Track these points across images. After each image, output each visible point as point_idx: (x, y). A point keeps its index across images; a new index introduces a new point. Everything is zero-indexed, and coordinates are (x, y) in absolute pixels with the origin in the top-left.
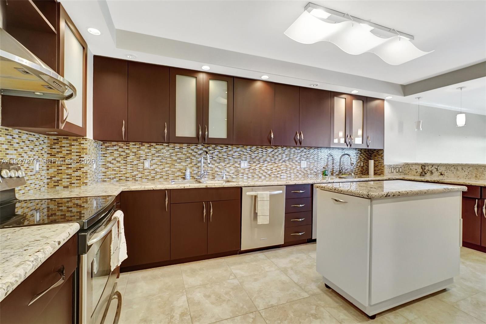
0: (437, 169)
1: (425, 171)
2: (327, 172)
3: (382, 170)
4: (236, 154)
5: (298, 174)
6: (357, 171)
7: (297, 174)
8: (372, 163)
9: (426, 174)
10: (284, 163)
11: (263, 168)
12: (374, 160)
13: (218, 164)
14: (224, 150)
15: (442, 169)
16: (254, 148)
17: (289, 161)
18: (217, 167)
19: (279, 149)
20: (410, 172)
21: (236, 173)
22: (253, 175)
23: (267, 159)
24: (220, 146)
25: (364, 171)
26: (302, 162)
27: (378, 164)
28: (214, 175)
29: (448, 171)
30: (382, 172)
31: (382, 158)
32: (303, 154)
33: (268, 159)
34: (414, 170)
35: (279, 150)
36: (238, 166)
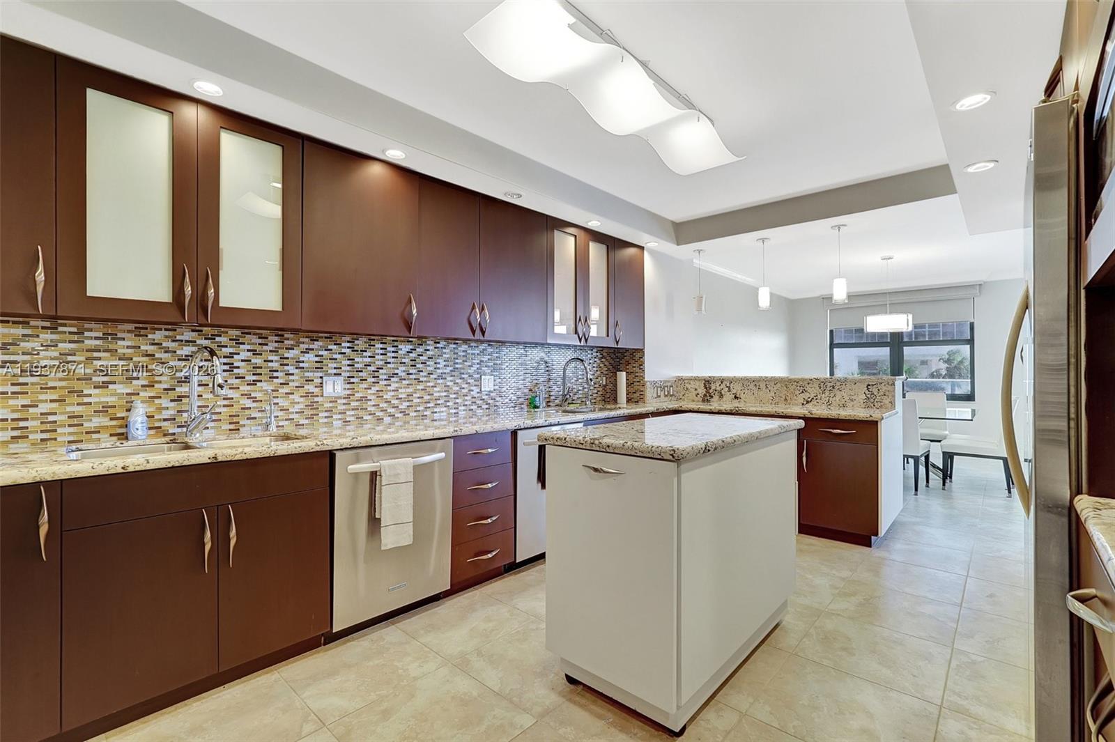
0: (729, 387)
1: (711, 391)
2: (537, 399)
3: (642, 393)
4: (311, 357)
5: (474, 407)
6: (595, 395)
7: (472, 407)
8: (622, 377)
9: (712, 397)
10: (440, 381)
11: (388, 396)
12: (627, 373)
13: (249, 388)
14: (271, 346)
15: (736, 388)
16: (361, 343)
17: (454, 376)
18: (248, 396)
19: (429, 345)
20: (687, 395)
21: (309, 412)
22: (361, 413)
23: (396, 371)
24: (254, 334)
25: (609, 396)
26: (483, 377)
27: (635, 380)
28: (235, 419)
29: (746, 391)
30: (642, 397)
31: (641, 367)
32: (486, 358)
33: (401, 371)
34: (693, 390)
35: (428, 348)
36: (316, 391)
